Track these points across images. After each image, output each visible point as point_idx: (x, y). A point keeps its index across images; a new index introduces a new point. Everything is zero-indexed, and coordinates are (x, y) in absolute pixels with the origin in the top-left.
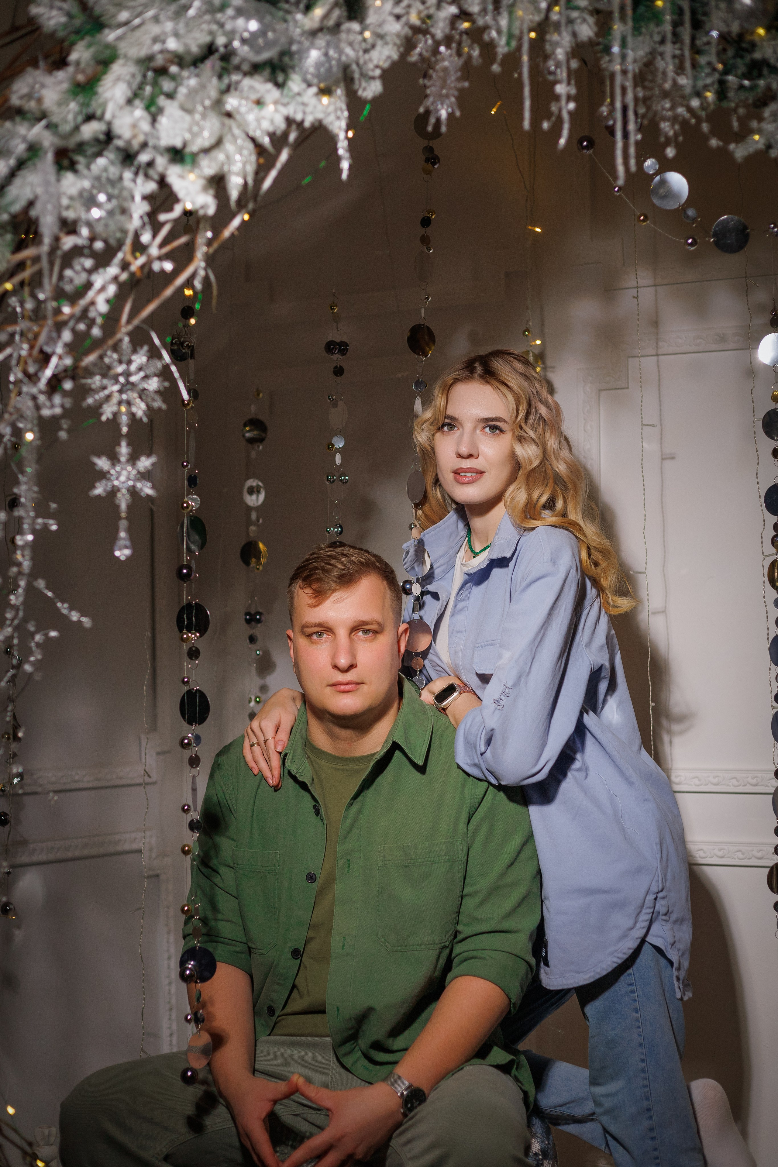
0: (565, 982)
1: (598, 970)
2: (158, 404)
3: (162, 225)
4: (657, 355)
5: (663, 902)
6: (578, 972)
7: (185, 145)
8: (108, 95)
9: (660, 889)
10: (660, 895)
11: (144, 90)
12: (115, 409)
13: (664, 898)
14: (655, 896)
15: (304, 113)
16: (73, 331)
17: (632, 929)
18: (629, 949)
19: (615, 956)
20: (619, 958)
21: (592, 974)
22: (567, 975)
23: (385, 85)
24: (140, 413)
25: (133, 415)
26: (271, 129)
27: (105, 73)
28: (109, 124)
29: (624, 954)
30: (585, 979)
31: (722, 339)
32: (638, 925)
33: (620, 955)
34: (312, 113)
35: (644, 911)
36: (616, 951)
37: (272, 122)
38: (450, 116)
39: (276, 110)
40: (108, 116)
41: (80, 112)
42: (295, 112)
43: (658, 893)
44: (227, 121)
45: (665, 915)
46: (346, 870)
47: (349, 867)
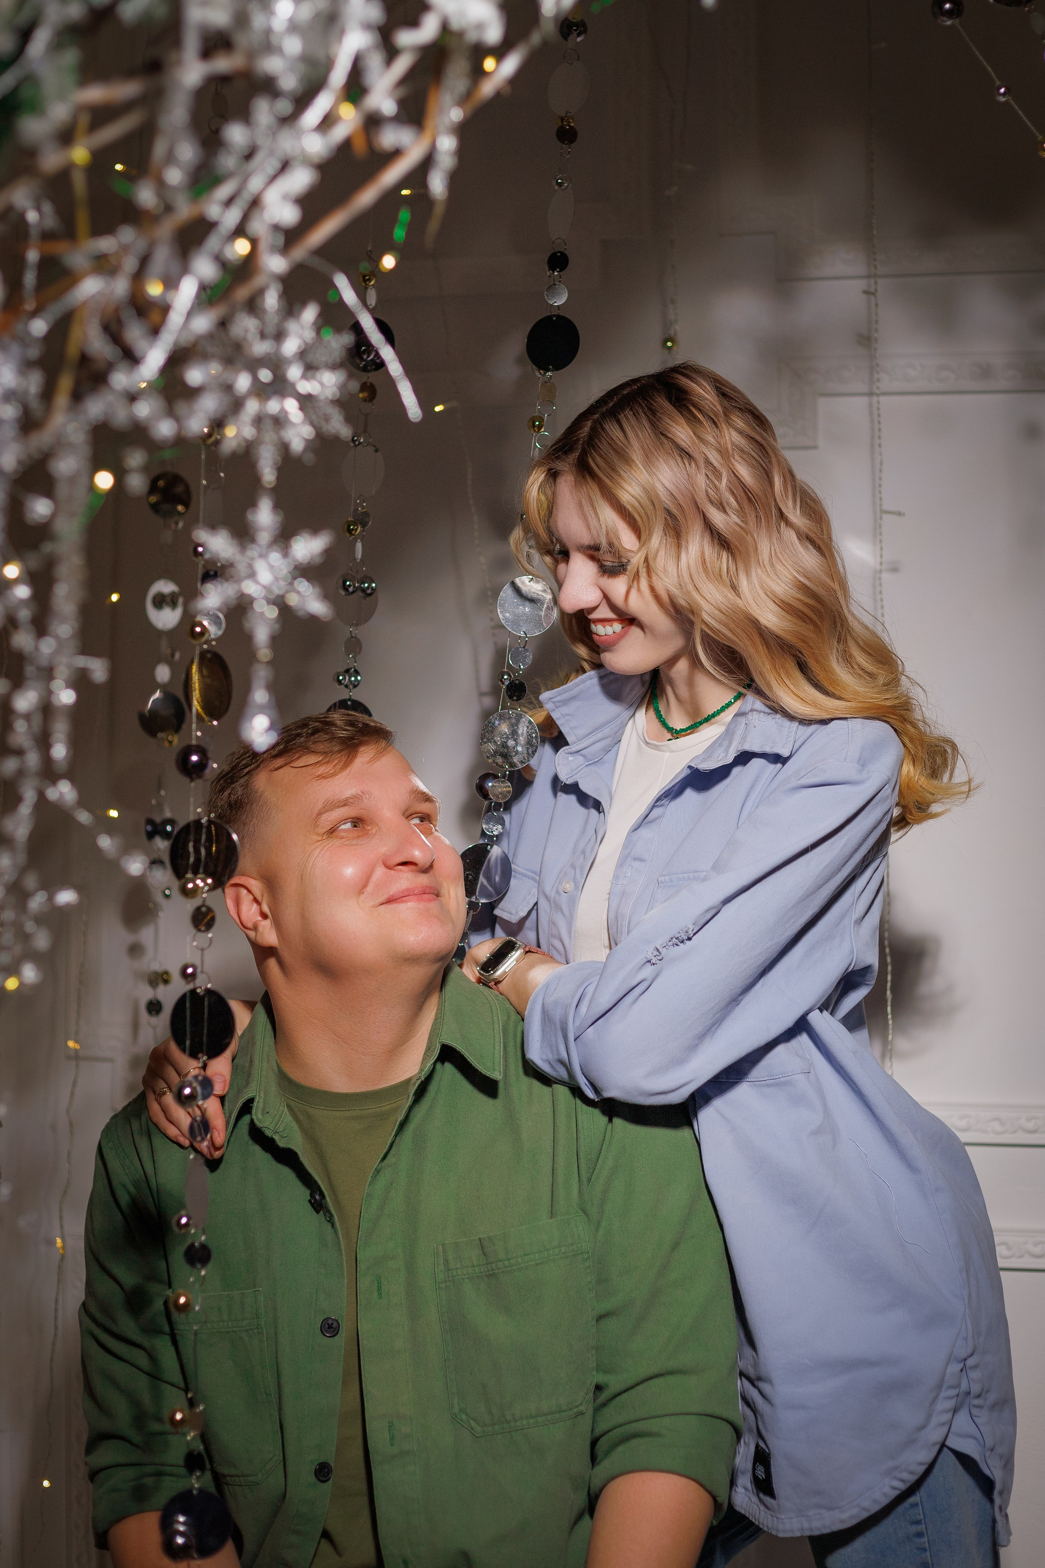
0: (806, 1525)
1: (866, 1504)
2: (338, 426)
4: (871, 394)
5: (974, 1375)
6: (830, 1509)
9: (969, 1351)
10: (971, 1362)
12: (249, 432)
13: (976, 1367)
14: (961, 1365)
17: (923, 1427)
18: (921, 1464)
19: (895, 1478)
20: (902, 1481)
21: (855, 1511)
22: (811, 1513)
24: (297, 445)
25: (284, 448)
29: (911, 1473)
30: (842, 1521)
31: (985, 372)
32: (935, 1420)
33: (905, 1476)
35: (943, 1394)
36: (896, 1468)
43: (965, 1360)
45: (979, 1396)
46: (375, 1294)
47: (379, 1289)
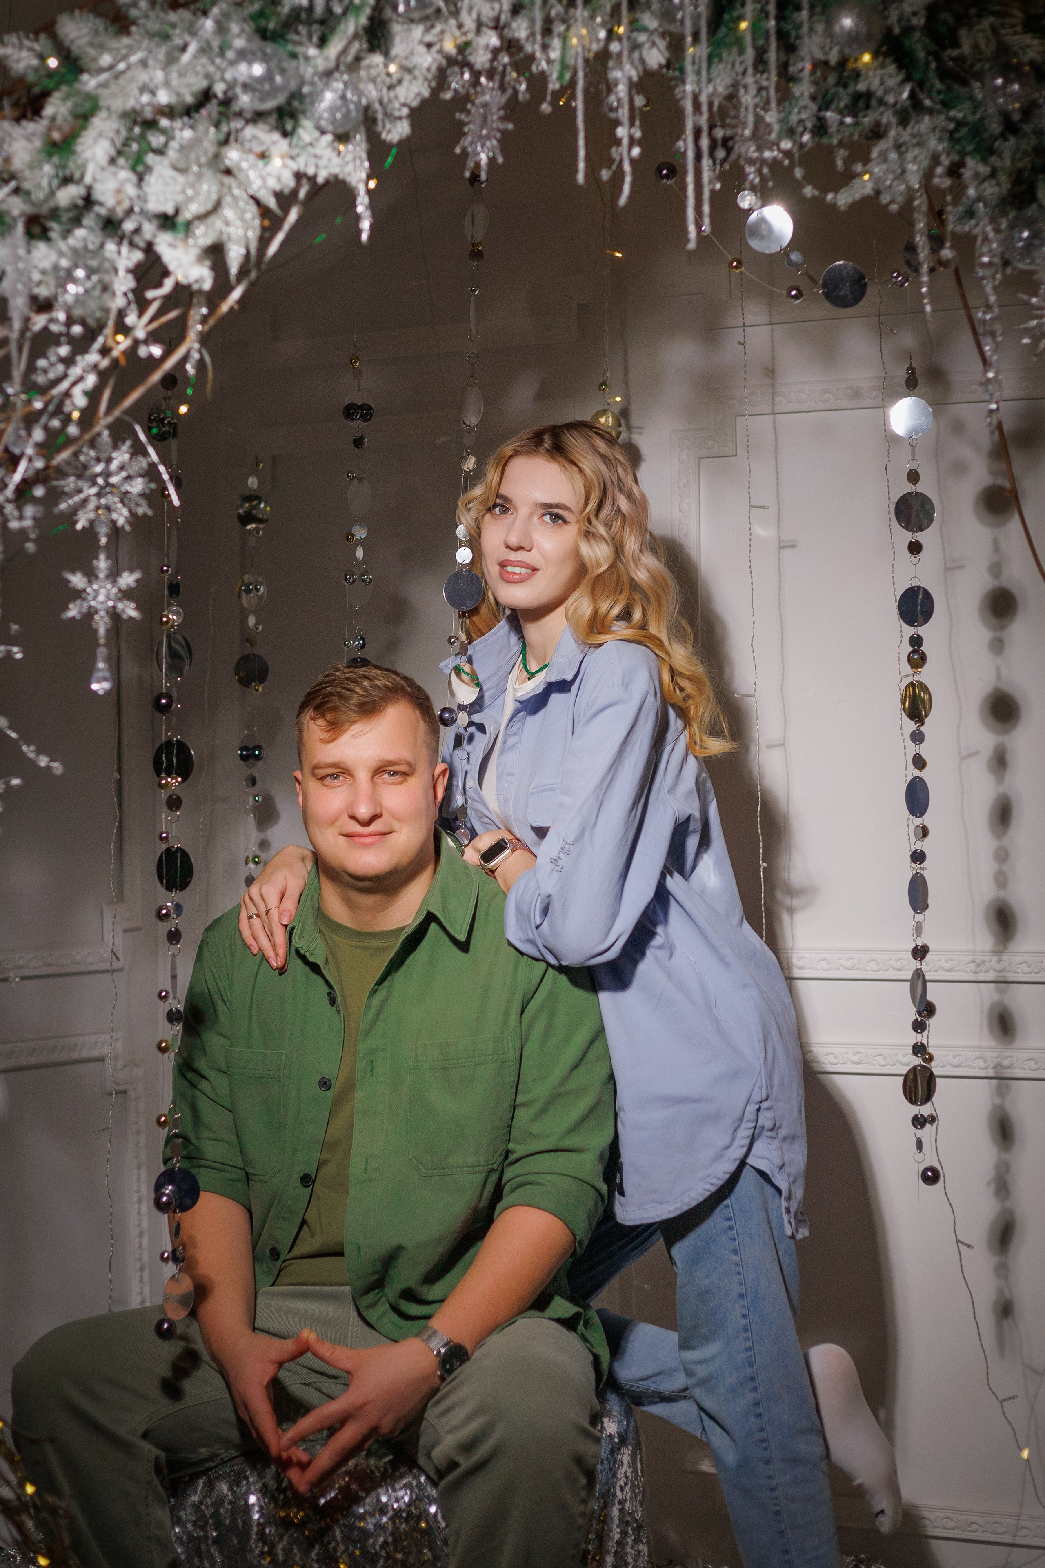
0: (644, 1215)
1: (686, 1200)
2: (143, 509)
3: (149, 302)
4: (774, 414)
5: (768, 1114)
6: (661, 1203)
7: (177, 212)
8: (88, 154)
9: (764, 1097)
10: (765, 1105)
11: (130, 146)
12: (92, 515)
13: (769, 1109)
14: (758, 1106)
15: (317, 166)
16: (46, 428)
17: (728, 1147)
18: (725, 1173)
19: (707, 1183)
20: (712, 1185)
21: (678, 1205)
22: (647, 1207)
23: (413, 126)
24: (121, 521)
25: (114, 522)
26: (278, 188)
27: (84, 128)
28: (89, 189)
29: (719, 1179)
30: (670, 1212)
31: (857, 394)
32: (736, 1143)
33: (714, 1181)
34: (326, 167)
35: (743, 1125)
36: (708, 1176)
37: (279, 179)
38: (492, 161)
39: (285, 166)
40: (88, 180)
41: (57, 175)
42: (306, 165)
43: (761, 1102)
44: (227, 180)
45: (772, 1130)
46: (369, 1074)
47: (372, 1070)
